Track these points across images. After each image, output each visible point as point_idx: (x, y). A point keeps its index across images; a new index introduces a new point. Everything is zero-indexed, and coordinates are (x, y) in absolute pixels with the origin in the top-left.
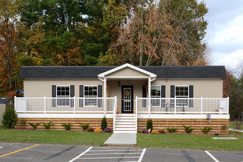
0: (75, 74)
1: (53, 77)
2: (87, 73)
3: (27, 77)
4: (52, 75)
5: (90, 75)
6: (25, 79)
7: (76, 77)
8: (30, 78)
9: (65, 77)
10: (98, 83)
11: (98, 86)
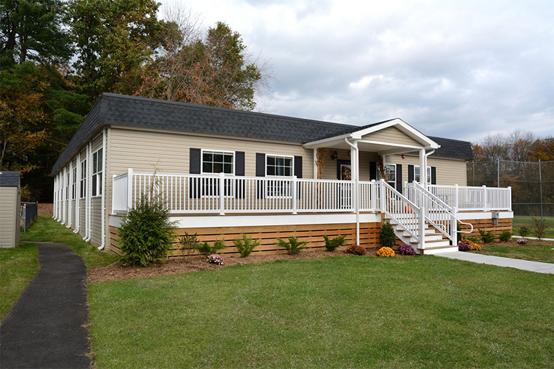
0: (251, 129)
1: (198, 128)
2: (277, 130)
3: (123, 121)
4: (196, 125)
5: (283, 134)
6: (112, 127)
7: (254, 134)
8: (134, 126)
9: (229, 133)
10: (294, 152)
11: (295, 157)
